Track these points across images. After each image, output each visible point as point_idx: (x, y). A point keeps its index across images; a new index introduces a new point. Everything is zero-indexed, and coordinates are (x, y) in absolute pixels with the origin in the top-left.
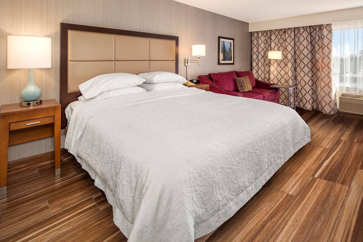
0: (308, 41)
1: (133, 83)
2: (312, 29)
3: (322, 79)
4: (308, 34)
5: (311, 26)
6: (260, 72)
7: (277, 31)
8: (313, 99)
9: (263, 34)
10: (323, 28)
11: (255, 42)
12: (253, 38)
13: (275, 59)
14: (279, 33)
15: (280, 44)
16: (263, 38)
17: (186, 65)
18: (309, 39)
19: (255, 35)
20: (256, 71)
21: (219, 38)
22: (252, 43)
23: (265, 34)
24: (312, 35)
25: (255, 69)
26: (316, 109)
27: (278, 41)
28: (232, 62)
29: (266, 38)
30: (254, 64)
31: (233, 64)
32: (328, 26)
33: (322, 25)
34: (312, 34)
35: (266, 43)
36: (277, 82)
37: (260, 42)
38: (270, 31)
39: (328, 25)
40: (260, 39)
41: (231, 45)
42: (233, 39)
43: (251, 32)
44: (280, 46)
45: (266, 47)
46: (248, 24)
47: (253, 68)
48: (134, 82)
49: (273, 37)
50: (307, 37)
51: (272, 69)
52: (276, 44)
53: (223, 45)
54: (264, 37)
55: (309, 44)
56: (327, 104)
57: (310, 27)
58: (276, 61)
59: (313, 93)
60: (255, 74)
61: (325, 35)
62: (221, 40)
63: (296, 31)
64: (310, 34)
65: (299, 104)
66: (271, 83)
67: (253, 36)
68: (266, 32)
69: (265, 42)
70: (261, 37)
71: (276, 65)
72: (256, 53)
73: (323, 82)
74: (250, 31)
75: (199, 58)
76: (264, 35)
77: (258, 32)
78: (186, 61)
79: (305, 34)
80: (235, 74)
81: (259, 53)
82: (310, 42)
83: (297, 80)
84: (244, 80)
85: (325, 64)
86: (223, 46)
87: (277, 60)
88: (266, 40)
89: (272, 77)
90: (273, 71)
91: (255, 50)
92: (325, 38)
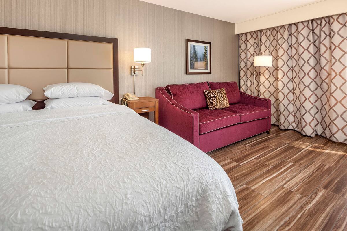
0: (310, 41)
1: (6, 98)
2: (315, 24)
3: (332, 94)
4: (310, 31)
5: (314, 20)
6: (249, 84)
7: (268, 31)
8: (317, 120)
9: (252, 36)
10: (332, 20)
11: (243, 47)
12: (241, 42)
13: (265, 67)
14: (271, 33)
15: (273, 47)
16: (252, 41)
17: (133, 74)
18: (311, 38)
19: (243, 38)
20: (245, 82)
21: (187, 41)
22: (240, 48)
23: (255, 36)
24: (315, 33)
25: (243, 79)
26: (322, 134)
27: (271, 43)
28: (208, 71)
29: (256, 41)
30: (242, 74)
31: (210, 73)
32: (341, 17)
33: (331, 16)
34: (315, 31)
35: (256, 47)
36: (269, 96)
37: (249, 46)
38: (261, 31)
39: (341, 15)
40: (249, 42)
41: (206, 50)
42: (210, 43)
43: (239, 35)
44: (273, 50)
45: (256, 52)
46: (233, 25)
47: (240, 78)
48: (8, 97)
49: (264, 39)
50: (308, 35)
51: (262, 79)
52: (268, 47)
53: (193, 50)
54: (254, 40)
55: (310, 45)
56: (339, 130)
57: (312, 20)
58: (267, 69)
59: (317, 113)
60: (243, 86)
61: (336, 31)
62: (190, 43)
63: (294, 28)
64: (313, 30)
65: (297, 127)
66: (261, 97)
67: (240, 40)
68: (256, 33)
69: (255, 45)
70: (249, 40)
71: (267, 74)
72: (244, 60)
73: (332, 97)
74: (236, 33)
75: (144, 65)
76: (253, 38)
77: (246, 34)
78: (132, 70)
79: (305, 32)
80: (206, 85)
81: (248, 60)
82: (312, 41)
83: (294, 94)
84: (216, 94)
85: (336, 73)
86: (193, 52)
87: (269, 67)
88: (256, 44)
89: (262, 89)
90: (264, 82)
91: (243, 56)
92: (336, 35)
